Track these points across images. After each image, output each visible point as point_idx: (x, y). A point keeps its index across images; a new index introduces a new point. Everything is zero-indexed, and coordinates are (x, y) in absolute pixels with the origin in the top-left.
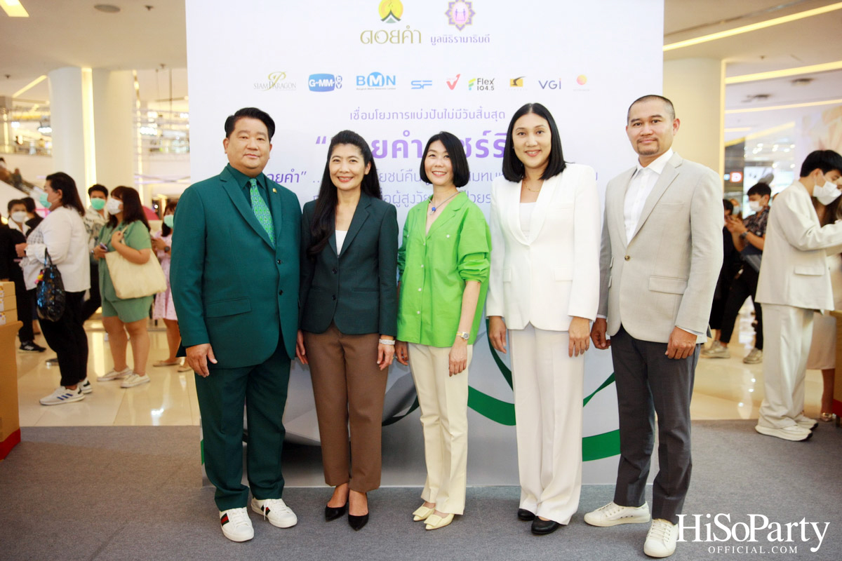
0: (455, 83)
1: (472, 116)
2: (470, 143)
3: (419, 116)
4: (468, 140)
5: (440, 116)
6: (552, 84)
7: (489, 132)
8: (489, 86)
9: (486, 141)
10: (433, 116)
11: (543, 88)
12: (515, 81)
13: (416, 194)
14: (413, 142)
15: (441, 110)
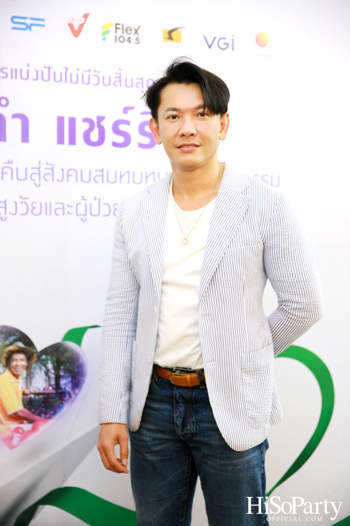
0: (81, 26)
1: (107, 82)
2: (103, 123)
3: (25, 76)
4: (101, 119)
5: (58, 78)
6: (222, 42)
7: (132, 108)
8: (133, 38)
9: (127, 123)
10: (46, 77)
11: (210, 47)
12: (170, 32)
13: (19, 200)
14: (15, 116)
15: (58, 69)
